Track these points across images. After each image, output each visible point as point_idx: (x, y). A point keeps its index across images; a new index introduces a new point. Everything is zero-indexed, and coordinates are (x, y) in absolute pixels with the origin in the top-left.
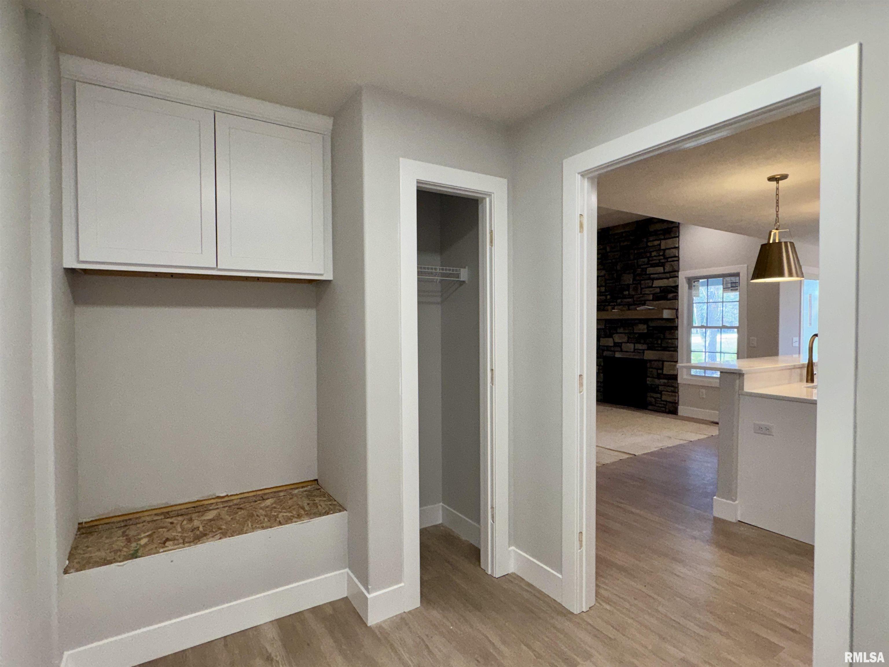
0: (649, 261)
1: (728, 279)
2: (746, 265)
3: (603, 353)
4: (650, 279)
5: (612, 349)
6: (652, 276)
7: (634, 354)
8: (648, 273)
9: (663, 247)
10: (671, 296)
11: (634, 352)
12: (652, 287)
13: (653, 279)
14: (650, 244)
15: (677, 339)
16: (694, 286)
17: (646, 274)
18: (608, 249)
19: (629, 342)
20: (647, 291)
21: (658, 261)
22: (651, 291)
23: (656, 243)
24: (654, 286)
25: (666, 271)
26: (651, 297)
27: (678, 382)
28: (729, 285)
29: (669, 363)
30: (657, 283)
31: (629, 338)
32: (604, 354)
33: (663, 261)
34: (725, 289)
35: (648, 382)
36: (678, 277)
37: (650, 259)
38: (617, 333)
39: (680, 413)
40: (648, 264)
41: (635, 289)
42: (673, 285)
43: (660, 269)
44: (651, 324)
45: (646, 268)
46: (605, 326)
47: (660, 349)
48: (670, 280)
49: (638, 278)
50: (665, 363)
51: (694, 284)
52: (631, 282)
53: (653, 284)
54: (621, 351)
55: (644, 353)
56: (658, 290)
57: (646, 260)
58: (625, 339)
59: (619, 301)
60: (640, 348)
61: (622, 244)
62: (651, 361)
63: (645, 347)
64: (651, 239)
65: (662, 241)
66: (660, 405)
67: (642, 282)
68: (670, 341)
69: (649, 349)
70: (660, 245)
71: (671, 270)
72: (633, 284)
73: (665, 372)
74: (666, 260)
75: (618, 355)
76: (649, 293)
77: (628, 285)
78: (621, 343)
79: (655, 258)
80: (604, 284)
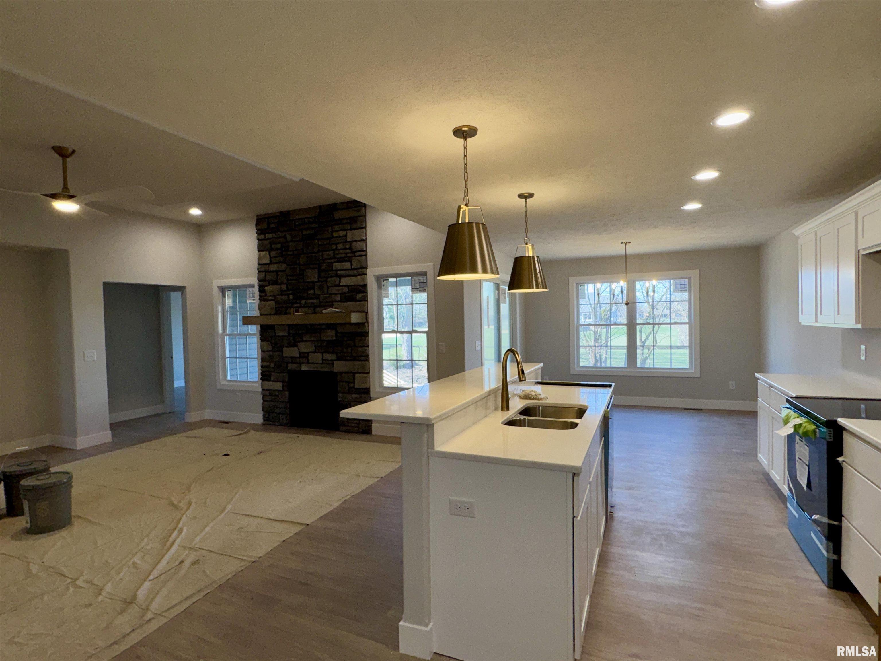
0: (334, 254)
1: (416, 278)
2: (432, 264)
3: (287, 367)
4: (337, 276)
5: (298, 360)
6: (339, 272)
7: (323, 365)
8: (334, 268)
9: (349, 239)
10: (359, 296)
11: (322, 363)
12: (338, 286)
13: (340, 277)
14: (335, 234)
15: (368, 346)
16: (383, 286)
17: (332, 270)
18: (289, 238)
19: (317, 351)
20: (334, 290)
21: (343, 256)
22: (338, 290)
23: (342, 233)
24: (341, 284)
25: (353, 267)
26: (338, 298)
27: (371, 396)
28: (418, 285)
29: (361, 375)
30: (345, 281)
31: (316, 347)
32: (289, 368)
33: (349, 255)
34: (414, 289)
35: (339, 399)
36: (366, 274)
37: (337, 252)
38: (302, 341)
39: (374, 433)
40: (334, 258)
41: (321, 288)
42: (362, 284)
43: (347, 265)
44: (340, 330)
45: (332, 263)
46: (289, 333)
47: (349, 358)
48: (359, 277)
49: (323, 274)
50: (357, 375)
51: (383, 283)
52: (316, 280)
53: (340, 282)
54: (308, 363)
55: (333, 364)
56: (346, 290)
57: (331, 253)
58: (312, 349)
59: (303, 302)
60: (329, 358)
61: (305, 232)
62: (341, 373)
63: (334, 357)
64: (336, 228)
65: (348, 231)
66: (353, 425)
67: (329, 279)
68: (360, 349)
69: (338, 359)
70: (346, 236)
71: (359, 266)
72: (319, 281)
73: (356, 386)
74: (353, 255)
75: (304, 368)
76: (337, 292)
77: (314, 283)
78: (308, 353)
79: (341, 251)
80: (285, 281)
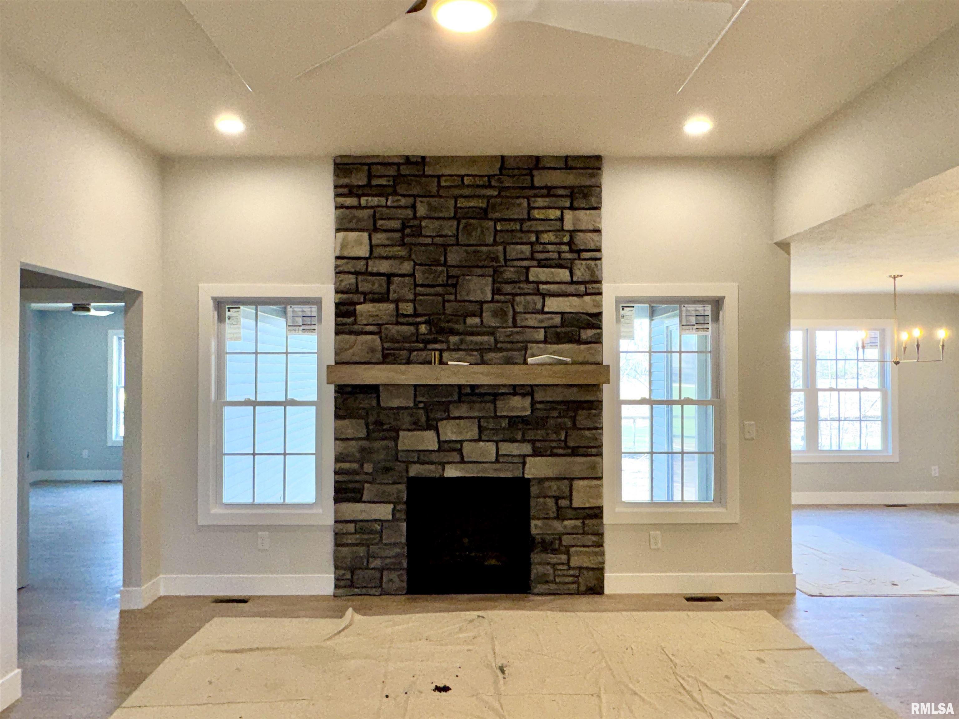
0: (533, 252)
2: (737, 284)
3: (407, 471)
4: (538, 292)
5: (434, 457)
6: (542, 287)
7: (498, 466)
8: (531, 278)
9: (568, 225)
10: (587, 334)
11: (497, 461)
12: (542, 312)
13: (544, 296)
14: (536, 214)
15: (602, 428)
17: (527, 281)
18: (422, 210)
19: (484, 438)
20: (531, 320)
21: (556, 255)
22: (541, 321)
23: (555, 214)
24: (546, 309)
25: (575, 279)
26: (541, 335)
27: (604, 523)
28: (693, 320)
29: (586, 482)
30: (553, 304)
31: (481, 429)
32: (412, 474)
33: (568, 256)
35: (534, 531)
36: (600, 294)
37: (539, 248)
38: (449, 418)
39: (607, 591)
40: (532, 258)
41: (500, 314)
42: (595, 311)
43: (564, 274)
44: (539, 397)
45: (528, 268)
46: (416, 403)
47: (560, 451)
48: (587, 298)
49: (508, 288)
50: (576, 483)
52: (489, 297)
53: (543, 306)
54: (462, 461)
55: (524, 464)
56: (557, 320)
57: (526, 249)
58: (474, 433)
59: (454, 339)
60: (516, 452)
61: (462, 203)
62: (541, 481)
63: (526, 449)
64: (540, 202)
65: (566, 212)
66: (567, 580)
67: (518, 299)
68: (587, 433)
69: (536, 453)
70: (561, 219)
71: (587, 278)
72: (492, 301)
73: (575, 504)
74: (575, 255)
75: (451, 472)
76: (536, 325)
77: (481, 303)
78: (461, 442)
79: (550, 247)
80: (411, 297)
